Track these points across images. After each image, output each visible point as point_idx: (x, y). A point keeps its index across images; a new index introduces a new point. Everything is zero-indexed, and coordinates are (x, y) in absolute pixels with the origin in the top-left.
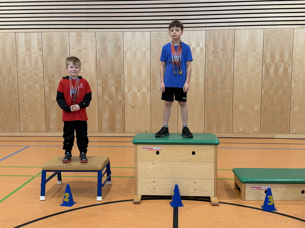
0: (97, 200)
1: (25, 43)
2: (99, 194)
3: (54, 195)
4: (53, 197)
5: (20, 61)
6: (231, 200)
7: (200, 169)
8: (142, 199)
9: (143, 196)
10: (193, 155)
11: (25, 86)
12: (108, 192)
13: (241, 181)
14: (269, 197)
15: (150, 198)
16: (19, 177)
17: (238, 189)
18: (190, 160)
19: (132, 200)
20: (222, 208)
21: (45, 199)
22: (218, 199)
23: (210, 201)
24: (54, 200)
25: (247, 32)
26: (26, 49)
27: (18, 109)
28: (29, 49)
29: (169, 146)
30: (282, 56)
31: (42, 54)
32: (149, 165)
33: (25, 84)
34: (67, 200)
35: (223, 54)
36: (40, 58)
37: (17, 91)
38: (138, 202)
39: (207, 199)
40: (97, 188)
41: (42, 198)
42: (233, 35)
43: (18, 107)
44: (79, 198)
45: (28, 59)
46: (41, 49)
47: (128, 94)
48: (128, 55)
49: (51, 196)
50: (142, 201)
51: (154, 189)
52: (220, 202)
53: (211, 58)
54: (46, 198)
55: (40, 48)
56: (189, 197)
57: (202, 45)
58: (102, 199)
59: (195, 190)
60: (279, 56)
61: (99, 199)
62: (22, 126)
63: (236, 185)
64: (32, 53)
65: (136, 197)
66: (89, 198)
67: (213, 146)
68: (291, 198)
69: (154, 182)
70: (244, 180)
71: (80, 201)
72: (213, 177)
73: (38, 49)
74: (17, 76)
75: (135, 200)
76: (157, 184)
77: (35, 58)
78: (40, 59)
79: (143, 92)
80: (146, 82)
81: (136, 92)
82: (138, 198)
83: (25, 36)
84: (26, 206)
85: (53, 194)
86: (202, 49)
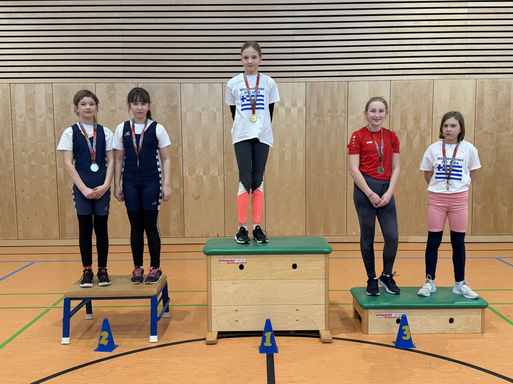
0: (150, 341)
1: (26, 99)
2: (154, 333)
3: (83, 335)
4: (80, 338)
5: (17, 128)
6: (349, 334)
7: (305, 290)
8: (218, 338)
9: (219, 333)
10: (294, 270)
11: (25, 166)
12: (166, 328)
13: (361, 306)
14: (403, 328)
15: (230, 335)
16: (25, 310)
17: (358, 317)
18: (290, 277)
19: (204, 339)
20: (337, 346)
21: (69, 342)
22: (331, 333)
23: (319, 337)
24: (83, 342)
25: (366, 85)
26: (27, 110)
27: (15, 203)
28: (31, 110)
29: (258, 257)
30: (417, 120)
31: (52, 117)
32: (228, 286)
33: (25, 164)
34: (105, 342)
35: (332, 118)
36: (50, 123)
37: (13, 176)
38: (213, 341)
39: (315, 334)
40: (149, 323)
41: (66, 340)
42: (345, 89)
43: (15, 200)
44: (122, 340)
45: (31, 125)
46: (51, 110)
47: (189, 178)
48: (189, 119)
49: (78, 337)
50: (219, 340)
51: (237, 321)
52: (334, 338)
53: (315, 123)
54: (70, 340)
55: (50, 108)
56: (288, 332)
57: (301, 104)
58: (158, 339)
59: (297, 320)
60: (413, 121)
61: (154, 339)
62: (21, 230)
63: (356, 312)
64: (37, 115)
65: (209, 334)
66: (139, 339)
67: (323, 255)
68: (434, 329)
69: (237, 311)
70: (366, 305)
71: (123, 343)
72: (323, 300)
73: (46, 110)
74: (12, 152)
75: (209, 339)
76: (241, 314)
77: (42, 123)
78: (50, 125)
79: (212, 175)
80: (217, 160)
81: (201, 176)
82: (213, 336)
83: (25, 89)
84: (42, 352)
85: (81, 334)
86: (300, 110)
